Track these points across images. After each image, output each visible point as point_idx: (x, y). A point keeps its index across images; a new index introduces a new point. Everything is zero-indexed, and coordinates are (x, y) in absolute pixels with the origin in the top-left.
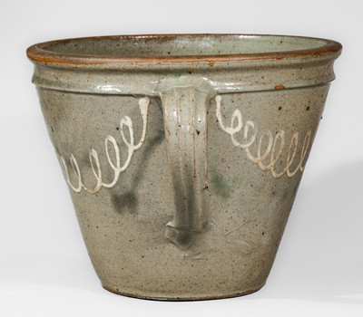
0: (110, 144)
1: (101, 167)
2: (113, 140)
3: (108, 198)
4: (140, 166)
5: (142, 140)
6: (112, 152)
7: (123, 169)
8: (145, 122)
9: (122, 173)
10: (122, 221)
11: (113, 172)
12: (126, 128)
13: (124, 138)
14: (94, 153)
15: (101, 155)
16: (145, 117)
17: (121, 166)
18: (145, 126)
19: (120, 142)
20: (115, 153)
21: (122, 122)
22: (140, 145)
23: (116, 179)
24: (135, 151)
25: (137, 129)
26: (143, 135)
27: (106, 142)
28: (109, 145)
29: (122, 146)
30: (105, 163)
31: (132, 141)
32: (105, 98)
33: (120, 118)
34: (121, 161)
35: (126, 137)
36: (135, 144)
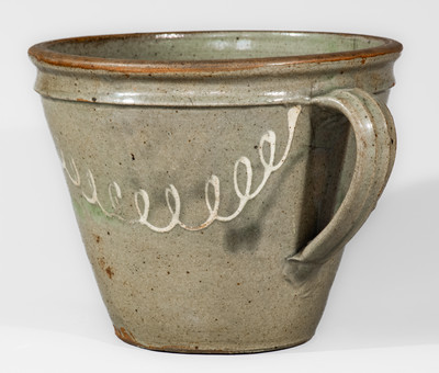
0: (242, 166)
1: (221, 197)
2: (246, 161)
3: (221, 234)
4: (275, 191)
5: (284, 158)
6: (242, 176)
7: (253, 195)
8: (291, 136)
9: (249, 201)
10: (234, 260)
11: (238, 200)
12: (268, 145)
13: (262, 158)
14: (215, 181)
15: (226, 182)
16: (292, 131)
17: (251, 193)
18: (290, 141)
19: (255, 164)
20: (246, 178)
21: (264, 138)
22: (280, 164)
23: (240, 209)
24: (272, 173)
25: (280, 145)
26: (286, 153)
27: (236, 165)
28: (239, 168)
29: (258, 168)
30: (229, 191)
31: (272, 160)
32: (246, 111)
33: (261, 133)
34: (252, 186)
35: (265, 156)
36: (274, 164)
